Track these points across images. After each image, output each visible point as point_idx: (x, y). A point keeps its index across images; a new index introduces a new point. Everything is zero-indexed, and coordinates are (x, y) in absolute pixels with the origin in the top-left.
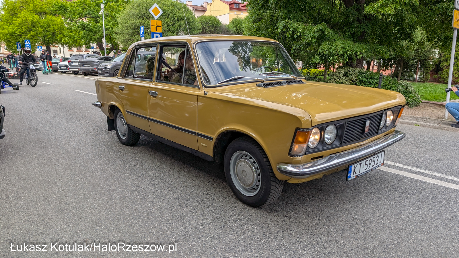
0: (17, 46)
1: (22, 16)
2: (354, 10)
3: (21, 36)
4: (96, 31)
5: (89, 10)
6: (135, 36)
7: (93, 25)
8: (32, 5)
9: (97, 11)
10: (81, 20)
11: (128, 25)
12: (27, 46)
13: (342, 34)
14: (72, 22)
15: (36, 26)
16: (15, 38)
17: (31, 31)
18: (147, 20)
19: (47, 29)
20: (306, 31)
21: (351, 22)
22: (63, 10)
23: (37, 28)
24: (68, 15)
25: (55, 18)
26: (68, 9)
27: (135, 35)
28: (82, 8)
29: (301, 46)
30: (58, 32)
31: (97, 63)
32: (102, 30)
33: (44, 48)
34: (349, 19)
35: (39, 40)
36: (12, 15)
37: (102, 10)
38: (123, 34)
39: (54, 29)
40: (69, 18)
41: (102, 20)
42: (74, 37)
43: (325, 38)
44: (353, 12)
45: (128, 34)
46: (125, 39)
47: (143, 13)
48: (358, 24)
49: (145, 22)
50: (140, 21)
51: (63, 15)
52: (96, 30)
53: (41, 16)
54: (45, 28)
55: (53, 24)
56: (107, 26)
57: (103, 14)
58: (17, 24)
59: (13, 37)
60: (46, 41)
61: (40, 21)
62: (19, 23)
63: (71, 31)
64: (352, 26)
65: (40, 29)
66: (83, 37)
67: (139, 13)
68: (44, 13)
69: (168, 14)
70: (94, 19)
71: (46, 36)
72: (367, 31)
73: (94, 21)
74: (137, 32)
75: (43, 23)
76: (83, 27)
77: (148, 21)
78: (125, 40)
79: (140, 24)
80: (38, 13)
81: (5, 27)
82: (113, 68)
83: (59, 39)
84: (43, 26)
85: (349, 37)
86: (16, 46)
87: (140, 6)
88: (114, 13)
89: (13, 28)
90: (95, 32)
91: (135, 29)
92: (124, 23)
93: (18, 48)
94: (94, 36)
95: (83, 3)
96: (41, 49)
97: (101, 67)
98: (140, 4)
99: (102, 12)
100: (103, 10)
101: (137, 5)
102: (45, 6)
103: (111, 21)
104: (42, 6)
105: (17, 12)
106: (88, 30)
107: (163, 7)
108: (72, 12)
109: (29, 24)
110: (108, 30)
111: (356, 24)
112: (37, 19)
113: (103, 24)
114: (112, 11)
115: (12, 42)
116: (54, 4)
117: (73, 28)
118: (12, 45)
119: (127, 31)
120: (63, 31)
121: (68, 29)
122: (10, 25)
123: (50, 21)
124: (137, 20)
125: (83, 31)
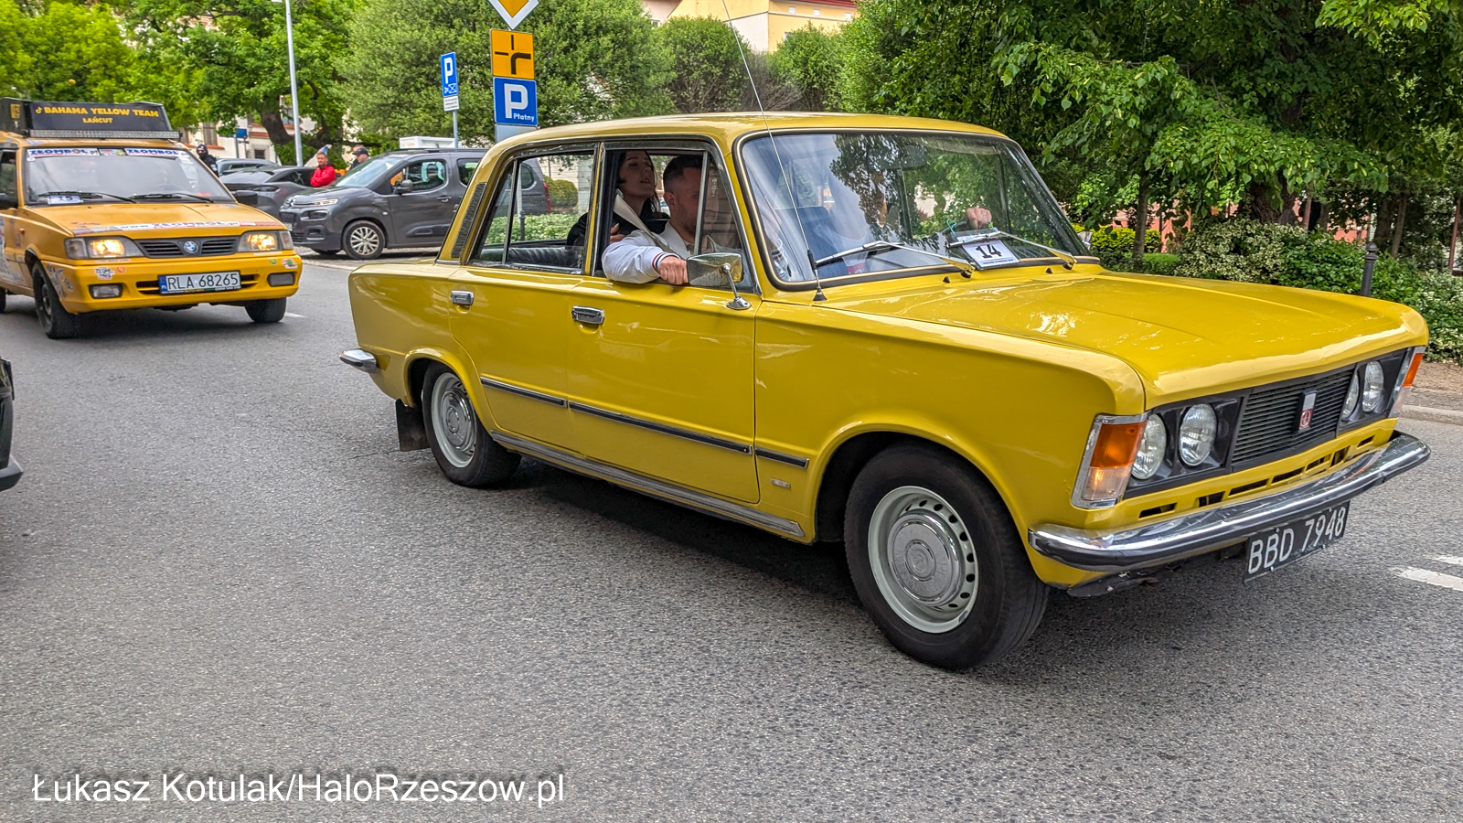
2: (1270, 14)
4: (257, 66)
6: (418, 90)
7: (243, 44)
11: (391, 50)
13: (1228, 99)
14: (160, 31)
15: (5, 44)
18: (465, 30)
19: (52, 57)
20: (1104, 84)
21: (1259, 54)
23: (12, 53)
27: (419, 86)
29: (1084, 140)
30: (95, 68)
31: (271, 195)
32: (285, 64)
38: (371, 80)
39: (81, 58)
40: (145, 14)
41: (284, 28)
42: (167, 90)
44: (1266, 20)
45: (390, 83)
46: (378, 101)
48: (1286, 65)
49: (460, 38)
50: (440, 32)
52: (260, 63)
54: (45, 53)
55: (75, 37)
56: (303, 52)
57: (288, 3)
61: (23, 25)
63: (154, 67)
65: (24, 58)
66: (208, 91)
70: (250, 22)
71: (49, 85)
72: (1316, 90)
73: (247, 30)
74: (427, 76)
75: (37, 33)
76: (204, 51)
77: (472, 33)
78: (379, 106)
79: (440, 44)
82: (338, 212)
83: (103, 97)
84: (36, 46)
85: (1253, 112)
90: (255, 72)
91: (418, 63)
92: (373, 39)
94: (252, 89)
97: (289, 210)
103: (318, 32)
106: (227, 65)
110: (306, 65)
111: (1278, 64)
112: (9, 16)
113: (286, 42)
117: (167, 55)
119: (385, 73)
120: (120, 67)
121: (141, 58)
123: (64, 24)
124: (427, 29)
125: (206, 68)
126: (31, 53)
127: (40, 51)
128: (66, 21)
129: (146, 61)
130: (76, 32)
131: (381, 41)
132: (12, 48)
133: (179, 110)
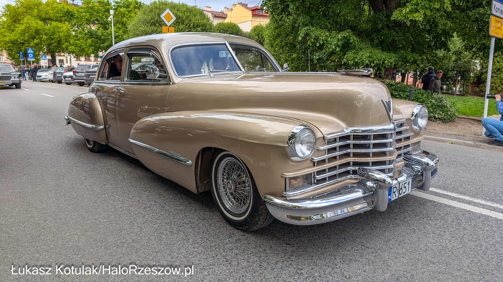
0: (20, 55)
1: (25, 23)
2: (382, 16)
3: (23, 44)
4: (105, 38)
5: (97, 16)
7: (101, 32)
8: (36, 10)
9: (106, 17)
10: (88, 27)
12: (30, 54)
14: (79, 29)
15: (40, 33)
16: (18, 46)
17: (35, 39)
18: (160, 27)
19: (52, 37)
20: (329, 39)
21: (379, 28)
22: (69, 16)
23: (42, 36)
24: (74, 21)
25: (60, 25)
26: (75, 15)
28: (90, 14)
29: (325, 55)
30: (64, 40)
32: (112, 37)
33: (49, 57)
34: (378, 26)
35: (43, 49)
36: (15, 21)
37: (111, 16)
39: (60, 37)
40: (75, 24)
41: (112, 27)
42: (81, 46)
43: (350, 46)
47: (156, 19)
49: (158, 29)
50: (152, 28)
51: (69, 22)
52: (105, 37)
53: (46, 22)
55: (58, 31)
56: (117, 34)
57: (112, 20)
58: (20, 32)
59: (15, 45)
60: (51, 49)
61: (45, 28)
62: (22, 31)
63: (78, 39)
64: (381, 33)
65: (45, 37)
66: (91, 46)
67: (151, 19)
68: (50, 19)
69: (183, 21)
70: (103, 26)
71: (51, 44)
72: (398, 38)
73: (102, 28)
75: (48, 30)
76: (91, 34)
79: (152, 31)
80: (43, 19)
81: (6, 34)
83: (65, 47)
85: (377, 46)
86: (18, 55)
87: (152, 11)
88: (125, 19)
89: (15, 35)
90: (104, 40)
92: (134, 30)
93: (21, 57)
94: (103, 45)
95: (91, 9)
96: (45, 58)
98: (153, 9)
99: (111, 18)
100: (113, 16)
101: (149, 10)
102: (50, 11)
103: (121, 28)
104: (47, 12)
105: (19, 18)
106: (97, 38)
107: (177, 13)
108: (79, 18)
109: (32, 31)
110: (117, 38)
112: (41, 26)
113: (112, 32)
114: (122, 17)
115: (14, 51)
116: (60, 10)
117: (80, 36)
118: (14, 54)
120: (70, 39)
121: (74, 36)
122: (12, 32)
123: (55, 28)
124: (149, 27)
125: (91, 39)
126: (47, 36)
127: (49, 35)
128: (56, 27)
129: (75, 38)
130: (59, 30)
131: (136, 31)
132: (42, 34)
133: (85, 51)
